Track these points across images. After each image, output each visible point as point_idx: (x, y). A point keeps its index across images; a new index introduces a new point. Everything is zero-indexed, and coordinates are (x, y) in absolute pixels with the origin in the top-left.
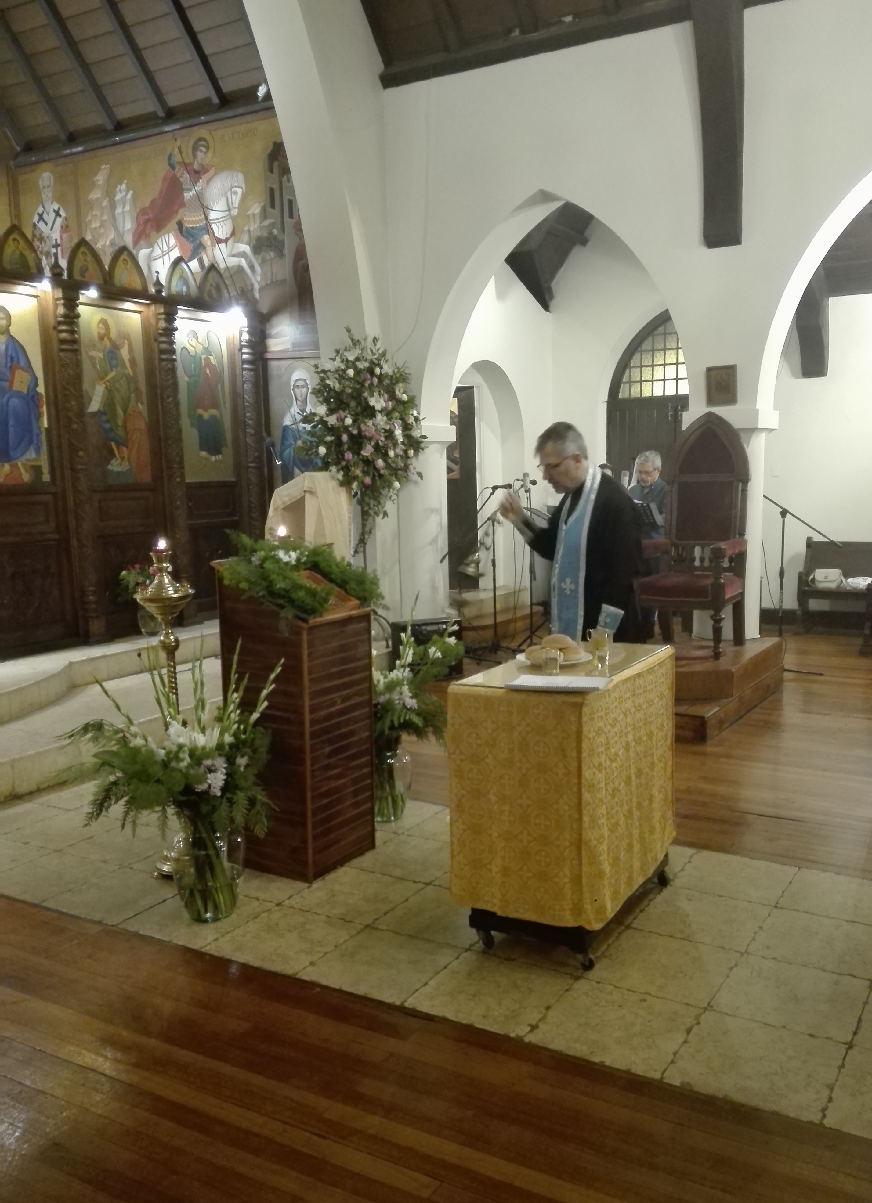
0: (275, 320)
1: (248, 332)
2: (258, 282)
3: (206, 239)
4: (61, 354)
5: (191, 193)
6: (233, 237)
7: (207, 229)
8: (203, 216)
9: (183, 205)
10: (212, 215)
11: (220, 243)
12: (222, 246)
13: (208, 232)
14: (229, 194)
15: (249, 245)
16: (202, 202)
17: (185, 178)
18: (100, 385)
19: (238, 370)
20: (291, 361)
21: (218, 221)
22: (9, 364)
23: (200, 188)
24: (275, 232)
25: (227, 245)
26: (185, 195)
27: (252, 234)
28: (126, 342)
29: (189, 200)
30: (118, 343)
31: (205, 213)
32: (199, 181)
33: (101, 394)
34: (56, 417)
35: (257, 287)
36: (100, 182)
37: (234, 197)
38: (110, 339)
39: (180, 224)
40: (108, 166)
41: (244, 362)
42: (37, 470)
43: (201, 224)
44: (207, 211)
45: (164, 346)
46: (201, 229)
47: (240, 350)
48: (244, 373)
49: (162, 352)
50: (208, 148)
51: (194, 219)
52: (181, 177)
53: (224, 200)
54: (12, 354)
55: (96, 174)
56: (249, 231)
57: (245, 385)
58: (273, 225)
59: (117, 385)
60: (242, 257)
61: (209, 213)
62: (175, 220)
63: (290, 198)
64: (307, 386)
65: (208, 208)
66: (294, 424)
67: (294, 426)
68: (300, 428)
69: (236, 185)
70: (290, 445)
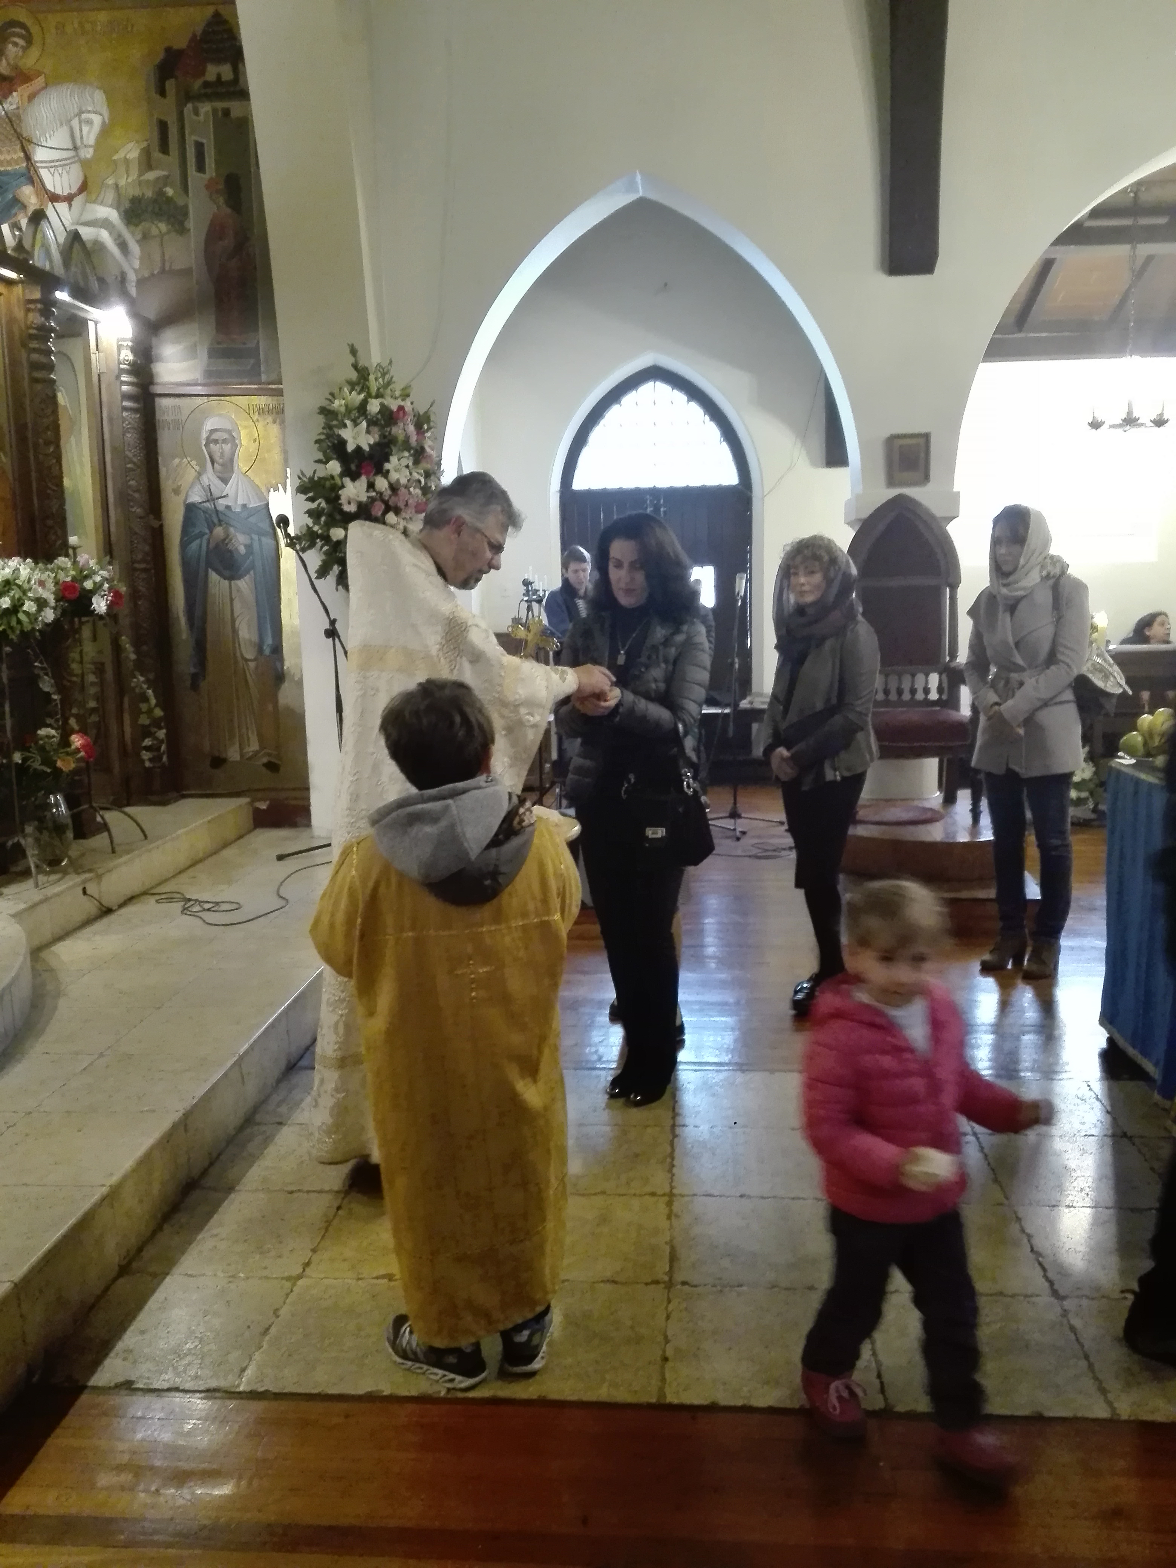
0: (165, 335)
1: (133, 349)
2: (135, 270)
3: (27, 193)
6: (84, 194)
7: (31, 176)
8: (22, 155)
10: (40, 155)
11: (57, 201)
13: (31, 181)
14: (75, 123)
15: (118, 209)
16: (18, 130)
19: (116, 412)
20: (205, 399)
21: (51, 165)
23: (14, 107)
24: (170, 191)
25: (70, 206)
27: (123, 192)
31: (24, 150)
35: (132, 277)
37: (85, 129)
41: (126, 396)
43: (17, 167)
44: (30, 146)
46: (16, 175)
47: (118, 377)
48: (125, 414)
50: (29, 41)
51: (2, 158)
53: (64, 131)
56: (117, 186)
57: (127, 436)
58: (165, 181)
60: (103, 227)
61: (34, 150)
63: (200, 140)
64: (233, 441)
65: (30, 141)
66: (208, 501)
67: (207, 505)
68: (221, 508)
69: (90, 108)
70: (201, 535)
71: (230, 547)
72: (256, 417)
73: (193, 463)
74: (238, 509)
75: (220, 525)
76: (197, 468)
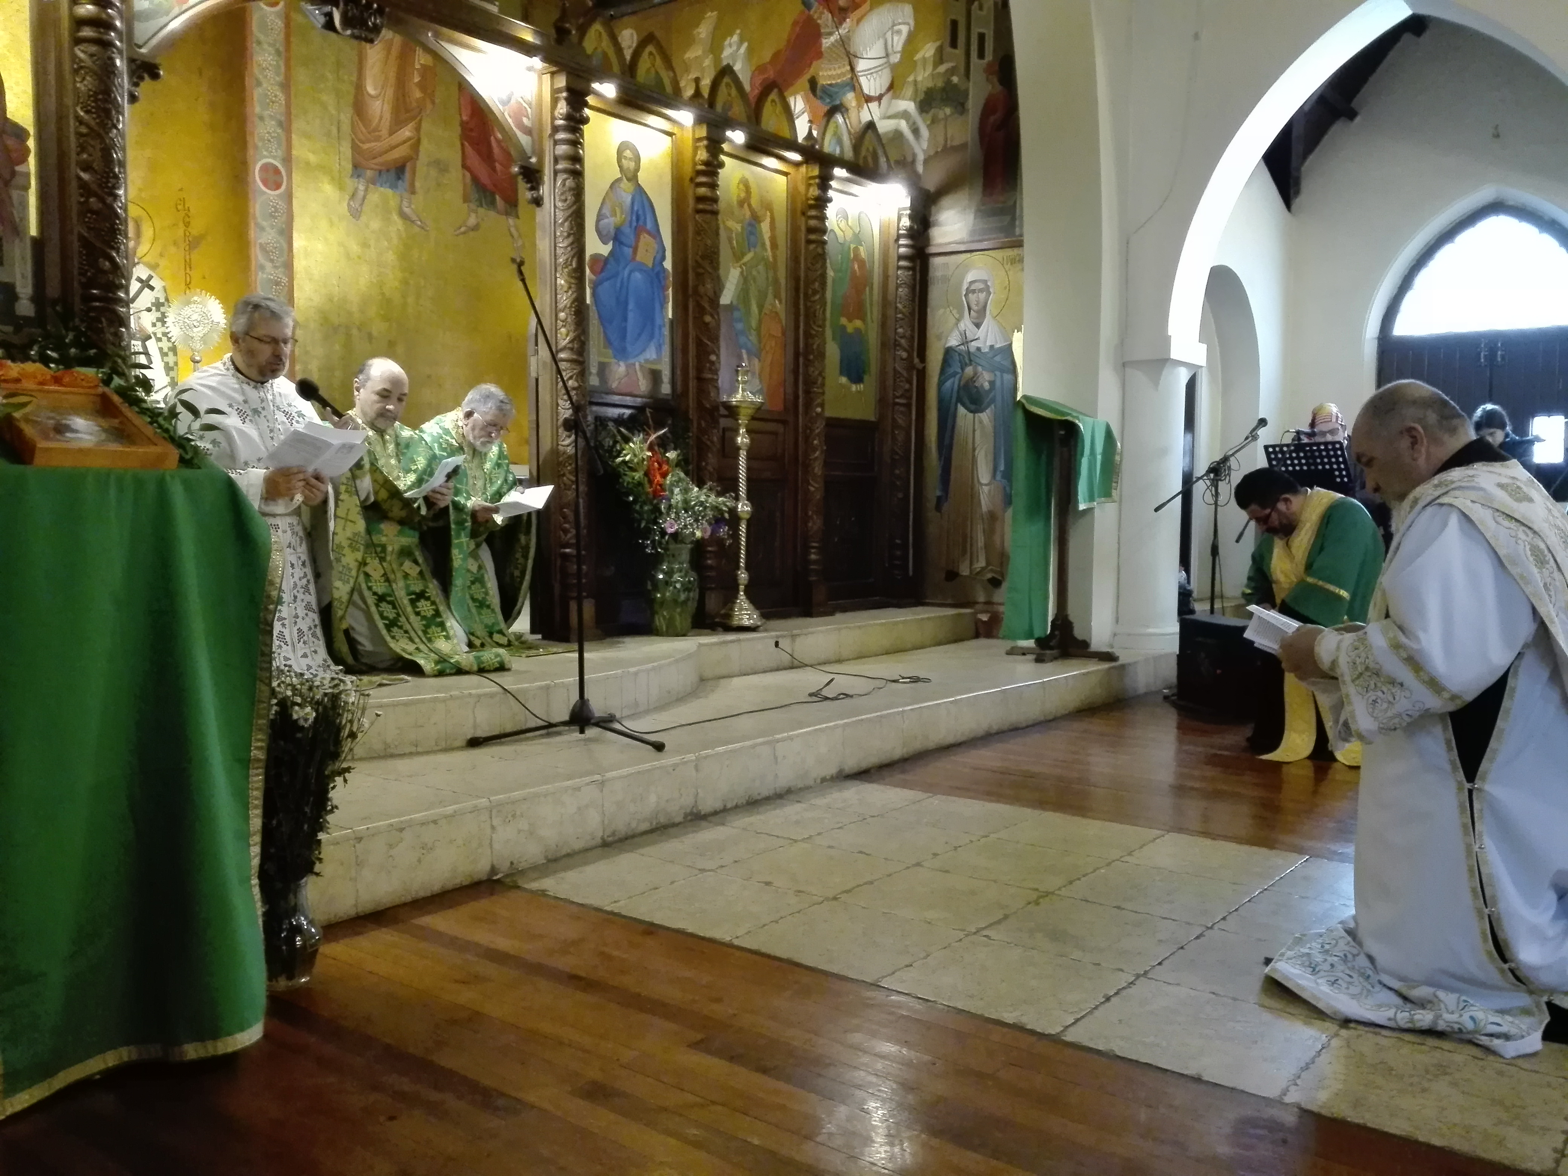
0: (946, 201)
1: (911, 217)
2: (923, 150)
3: (850, 99)
4: (697, 216)
5: (832, 39)
6: (891, 93)
7: (853, 84)
8: (848, 68)
9: (819, 55)
10: (861, 65)
11: (870, 102)
12: (873, 105)
13: (853, 89)
14: (889, 34)
15: (914, 102)
16: (848, 49)
17: (825, 19)
18: (735, 268)
19: (891, 271)
20: (968, 255)
21: (869, 72)
22: (634, 224)
23: (846, 30)
24: (955, 79)
25: (880, 103)
26: (824, 41)
27: (919, 86)
28: (768, 214)
29: (829, 47)
30: (759, 214)
31: (850, 64)
32: (844, 20)
33: (735, 281)
34: (681, 306)
35: (921, 157)
36: (703, 36)
37: (896, 38)
38: (750, 206)
39: (813, 83)
40: (715, 13)
41: (901, 257)
42: (655, 376)
43: (844, 79)
44: (855, 60)
45: (813, 223)
46: (843, 86)
47: (897, 240)
48: (899, 272)
49: (810, 230)
51: (834, 73)
52: (820, 18)
53: (880, 44)
54: (638, 211)
55: (697, 25)
56: (915, 81)
57: (900, 290)
58: (952, 71)
59: (754, 273)
60: (902, 118)
61: (858, 63)
62: (807, 76)
63: (982, 30)
64: (987, 290)
65: (856, 56)
66: (963, 344)
67: (962, 347)
68: (972, 350)
69: (900, 21)
70: (954, 374)
71: (977, 384)
72: (1007, 267)
73: (955, 312)
74: (987, 350)
75: (971, 365)
76: (957, 316)
